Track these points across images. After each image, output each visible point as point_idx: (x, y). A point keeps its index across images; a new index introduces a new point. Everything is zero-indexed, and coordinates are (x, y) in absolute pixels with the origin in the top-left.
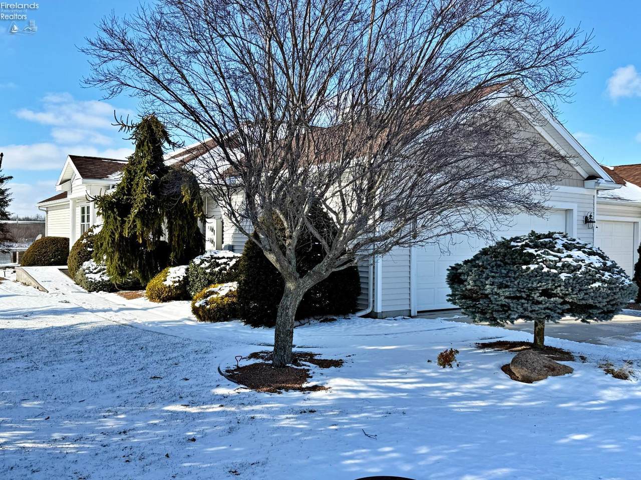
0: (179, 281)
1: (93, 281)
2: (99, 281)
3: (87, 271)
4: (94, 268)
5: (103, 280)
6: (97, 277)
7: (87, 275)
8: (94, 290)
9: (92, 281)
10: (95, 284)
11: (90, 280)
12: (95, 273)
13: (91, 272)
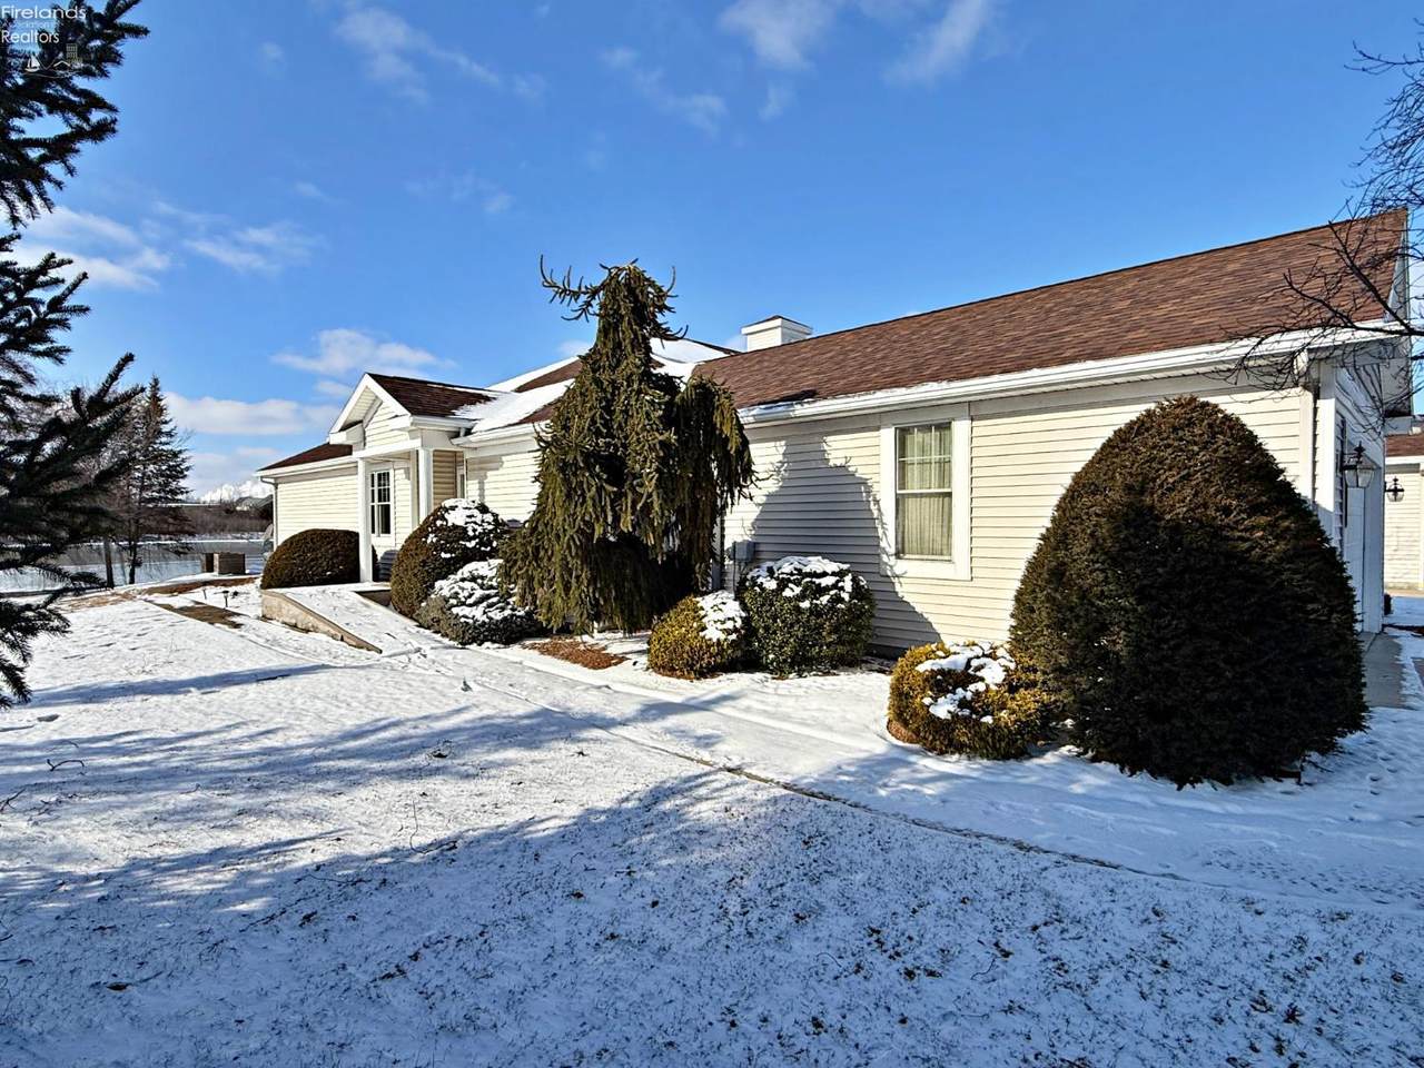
0: (736, 630)
1: (471, 621)
2: (484, 622)
3: (454, 601)
4: (466, 594)
5: (491, 619)
6: (478, 613)
7: (455, 610)
8: (473, 640)
9: (467, 623)
10: (475, 628)
11: (463, 620)
12: (471, 605)
13: (463, 604)
